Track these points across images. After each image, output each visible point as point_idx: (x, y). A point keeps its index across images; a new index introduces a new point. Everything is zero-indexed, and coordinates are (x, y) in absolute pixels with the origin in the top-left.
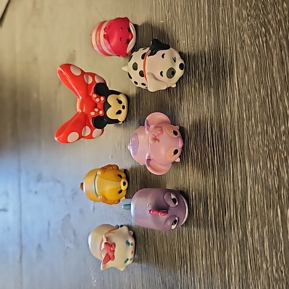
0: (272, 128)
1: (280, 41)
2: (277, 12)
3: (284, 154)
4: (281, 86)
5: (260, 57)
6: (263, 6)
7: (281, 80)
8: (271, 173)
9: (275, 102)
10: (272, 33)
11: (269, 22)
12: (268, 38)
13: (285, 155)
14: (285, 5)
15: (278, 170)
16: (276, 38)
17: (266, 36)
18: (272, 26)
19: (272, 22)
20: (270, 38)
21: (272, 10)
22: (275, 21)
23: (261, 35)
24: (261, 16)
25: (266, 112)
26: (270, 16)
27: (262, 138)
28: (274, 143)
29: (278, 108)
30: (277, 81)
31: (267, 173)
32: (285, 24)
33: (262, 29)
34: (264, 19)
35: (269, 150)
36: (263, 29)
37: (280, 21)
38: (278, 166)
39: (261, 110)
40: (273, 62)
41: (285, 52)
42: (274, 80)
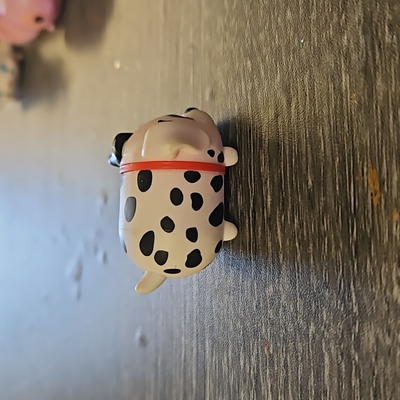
2: (274, 27)
3: (268, 349)
4: (272, 195)
6: (251, 13)
7: (274, 183)
8: (245, 381)
9: (260, 230)
11: (259, 49)
13: (271, 351)
15: (257, 377)
16: (269, 88)
17: (252, 80)
18: (263, 60)
19: (264, 51)
21: (266, 22)
22: (269, 48)
23: (244, 77)
24: (246, 34)
26: (261, 36)
29: (265, 243)
30: (266, 183)
31: (238, 376)
32: (286, 58)
33: (246, 62)
34: (252, 43)
36: (249, 63)
37: (279, 49)
38: (258, 370)
42: (262, 181)
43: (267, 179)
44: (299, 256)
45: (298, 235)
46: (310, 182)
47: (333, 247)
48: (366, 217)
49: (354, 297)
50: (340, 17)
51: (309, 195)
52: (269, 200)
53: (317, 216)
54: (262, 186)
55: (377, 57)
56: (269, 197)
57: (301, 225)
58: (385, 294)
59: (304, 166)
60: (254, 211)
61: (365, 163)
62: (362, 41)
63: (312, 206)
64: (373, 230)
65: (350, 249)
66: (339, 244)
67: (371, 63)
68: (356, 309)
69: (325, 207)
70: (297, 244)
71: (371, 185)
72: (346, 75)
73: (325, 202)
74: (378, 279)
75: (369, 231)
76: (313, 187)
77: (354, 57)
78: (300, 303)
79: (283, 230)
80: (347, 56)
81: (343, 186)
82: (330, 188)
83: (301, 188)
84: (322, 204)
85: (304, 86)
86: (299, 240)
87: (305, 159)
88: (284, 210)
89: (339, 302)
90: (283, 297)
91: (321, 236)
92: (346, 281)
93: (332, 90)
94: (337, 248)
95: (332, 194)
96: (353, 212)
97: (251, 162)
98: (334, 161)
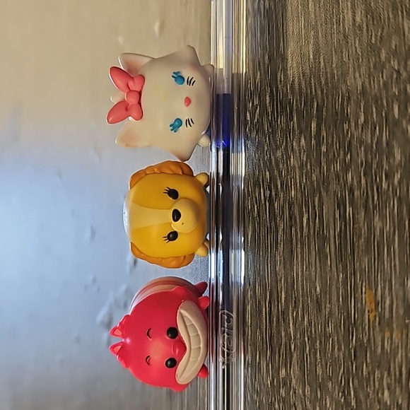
0: (267, 365)
1: (290, 209)
5: (259, 223)
6: (270, 130)
7: (287, 283)
9: (275, 319)
10: (279, 187)
11: (277, 165)
12: (273, 193)
14: (303, 140)
16: (285, 200)
17: (270, 189)
18: (280, 174)
19: (281, 166)
20: (276, 194)
21: (283, 142)
22: (285, 165)
23: (263, 185)
24: (266, 148)
25: (261, 332)
26: (279, 154)
27: (251, 375)
28: (268, 393)
29: (279, 332)
30: (281, 281)
32: (300, 178)
33: (265, 172)
34: (270, 156)
35: (261, 402)
36: (268, 173)
37: (293, 169)
39: (254, 324)
40: (277, 243)
41: (296, 230)
42: (277, 278)
43: (281, 278)
44: (308, 349)
45: (307, 331)
46: (318, 289)
47: (336, 348)
48: (363, 329)
49: (352, 392)
50: (345, 155)
51: (317, 300)
52: (283, 296)
53: (323, 319)
54: (277, 282)
55: (376, 198)
56: (283, 293)
57: (310, 323)
58: (378, 395)
59: (313, 274)
60: (270, 302)
61: (364, 284)
62: (363, 181)
63: (319, 309)
64: (369, 340)
65: (350, 352)
66: (341, 346)
67: (370, 202)
68: (353, 403)
69: (330, 313)
70: (306, 339)
71: (368, 304)
72: (349, 207)
73: (331, 309)
74: (372, 383)
75: (365, 341)
76: (321, 293)
77: (357, 193)
78: (307, 388)
79: (295, 324)
80: (351, 191)
81: (345, 298)
82: (334, 299)
83: (311, 292)
84: (328, 310)
85: (315, 206)
86: (308, 336)
87: (314, 269)
88: (296, 307)
89: (340, 394)
90: (294, 381)
91: (326, 337)
92: (346, 378)
93: (337, 216)
94: (339, 349)
95: (336, 303)
96: (353, 322)
97: (268, 260)
98: (338, 276)
